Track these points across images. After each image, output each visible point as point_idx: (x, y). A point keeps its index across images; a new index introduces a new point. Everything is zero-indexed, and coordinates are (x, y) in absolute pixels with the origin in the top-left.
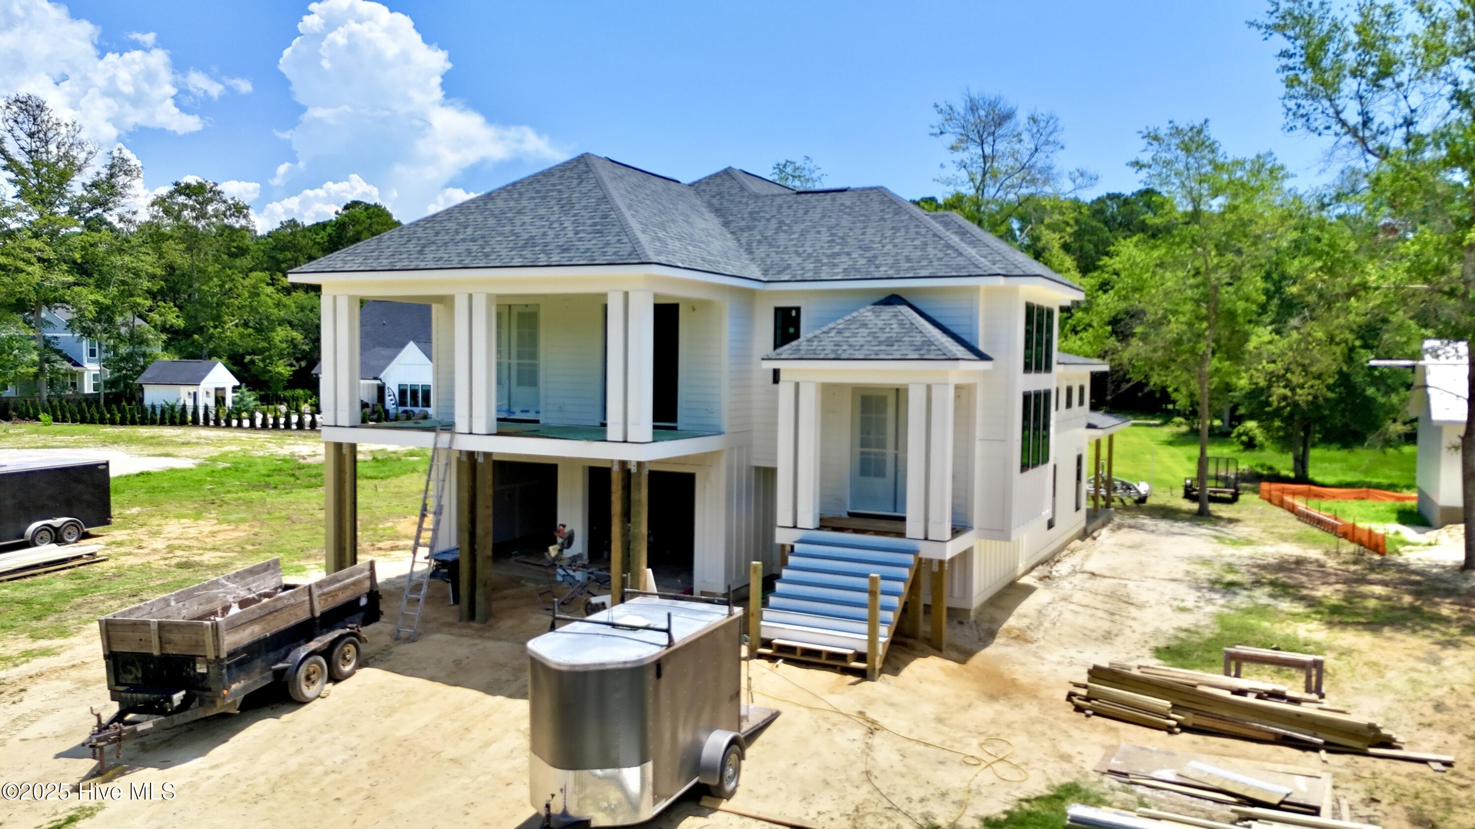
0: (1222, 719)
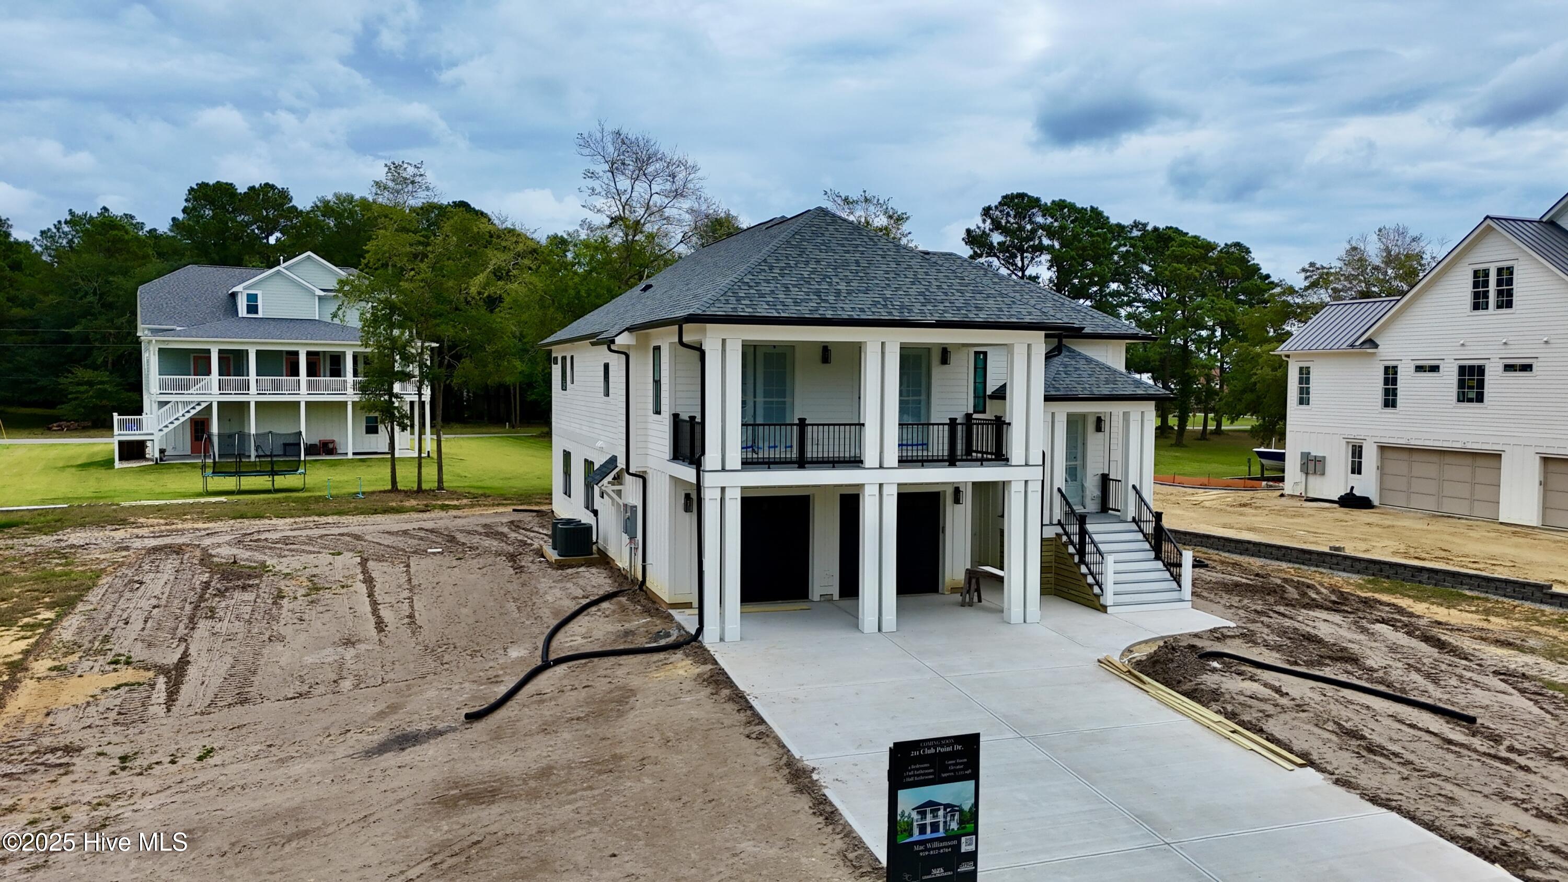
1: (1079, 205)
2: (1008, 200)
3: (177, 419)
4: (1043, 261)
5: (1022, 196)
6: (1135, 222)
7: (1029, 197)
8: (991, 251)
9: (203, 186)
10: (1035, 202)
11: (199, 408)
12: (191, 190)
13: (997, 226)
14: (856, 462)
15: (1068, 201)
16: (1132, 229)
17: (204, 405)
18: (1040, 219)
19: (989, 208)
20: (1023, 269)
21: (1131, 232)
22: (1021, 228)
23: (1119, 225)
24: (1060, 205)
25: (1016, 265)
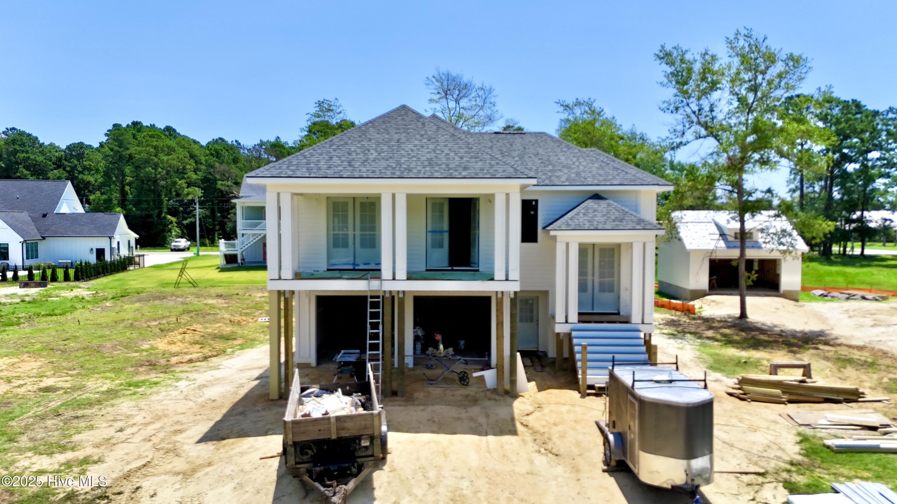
0: (801, 395)
3: (249, 243)
6: (890, 108)
11: (260, 237)
14: (377, 275)
17: (262, 235)
21: (887, 115)
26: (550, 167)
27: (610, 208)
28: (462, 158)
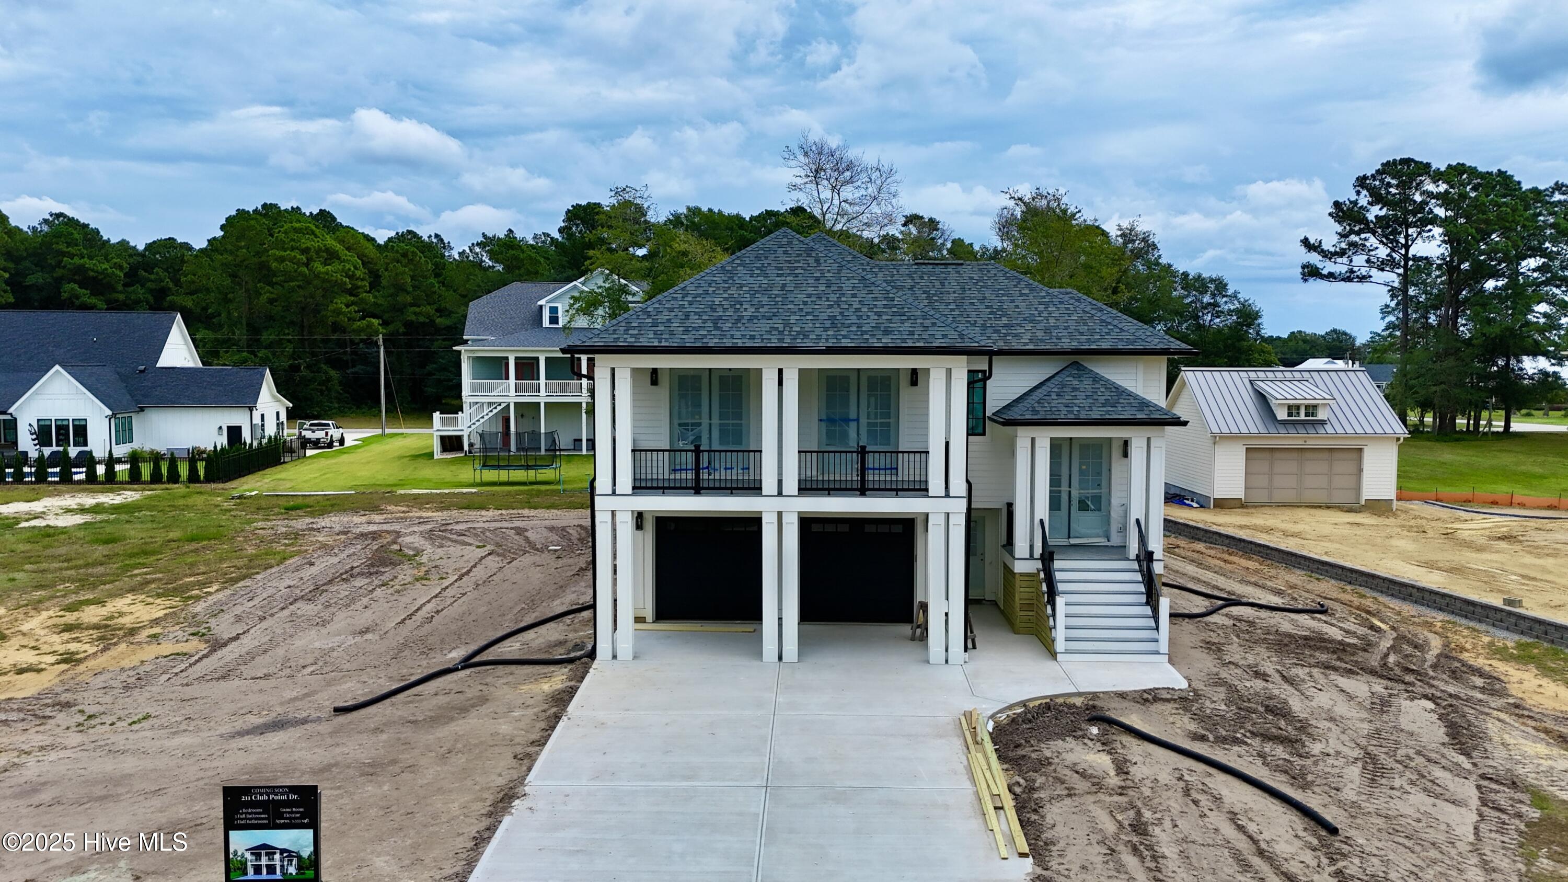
1: (1482, 169)
2: (1389, 168)
3: (483, 417)
4: (1437, 236)
5: (1407, 161)
6: (1557, 183)
7: (1416, 162)
8: (1368, 228)
9: (577, 207)
10: (1425, 168)
11: (499, 408)
12: (568, 211)
13: (1377, 198)
14: (755, 489)
15: (1468, 164)
16: (1553, 193)
17: (503, 405)
18: (1430, 187)
19: (1365, 177)
20: (1407, 247)
21: (1551, 196)
22: (1409, 200)
23: (1535, 191)
24: (1456, 172)
25: (1398, 242)
26: (1005, 320)
27: (1097, 386)
28: (879, 314)
